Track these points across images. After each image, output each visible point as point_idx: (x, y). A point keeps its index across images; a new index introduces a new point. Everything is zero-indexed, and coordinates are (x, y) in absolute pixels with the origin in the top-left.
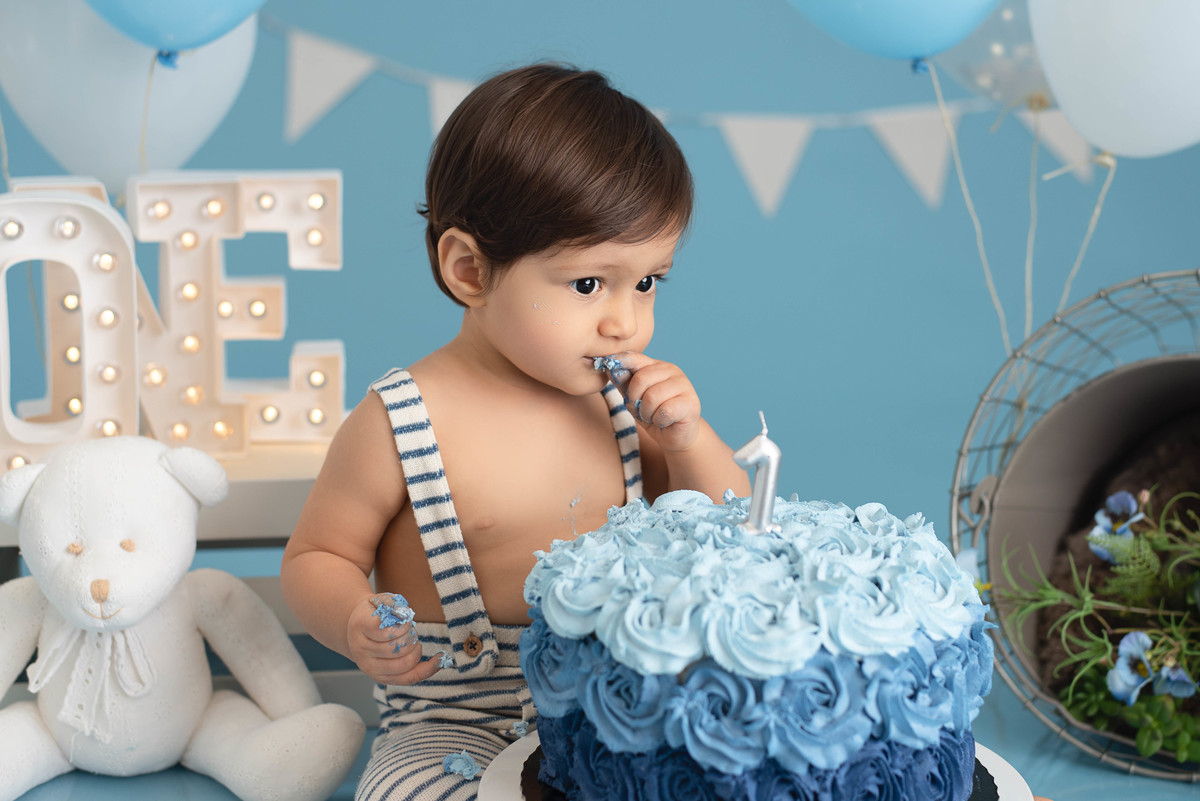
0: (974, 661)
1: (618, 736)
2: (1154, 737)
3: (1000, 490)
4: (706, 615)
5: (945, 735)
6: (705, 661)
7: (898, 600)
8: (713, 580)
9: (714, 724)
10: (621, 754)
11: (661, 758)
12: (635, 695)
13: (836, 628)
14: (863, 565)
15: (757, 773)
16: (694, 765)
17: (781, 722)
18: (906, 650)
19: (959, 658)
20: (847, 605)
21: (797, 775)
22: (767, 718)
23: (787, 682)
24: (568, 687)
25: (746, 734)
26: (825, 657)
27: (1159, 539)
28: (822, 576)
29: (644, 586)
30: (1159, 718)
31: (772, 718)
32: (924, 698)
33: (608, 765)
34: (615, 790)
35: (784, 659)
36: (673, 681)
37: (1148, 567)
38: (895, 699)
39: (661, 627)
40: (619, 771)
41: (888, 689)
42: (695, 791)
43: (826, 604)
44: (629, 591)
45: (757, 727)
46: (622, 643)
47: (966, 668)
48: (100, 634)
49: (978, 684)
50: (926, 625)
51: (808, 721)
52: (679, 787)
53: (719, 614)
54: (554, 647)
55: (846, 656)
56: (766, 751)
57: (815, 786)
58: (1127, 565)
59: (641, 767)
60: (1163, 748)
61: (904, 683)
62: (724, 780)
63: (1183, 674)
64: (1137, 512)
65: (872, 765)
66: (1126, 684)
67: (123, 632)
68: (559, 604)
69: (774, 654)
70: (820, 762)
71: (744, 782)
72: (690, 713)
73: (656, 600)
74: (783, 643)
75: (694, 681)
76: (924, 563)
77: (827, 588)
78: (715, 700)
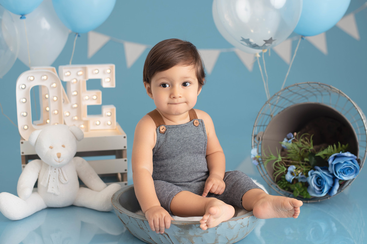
2: (297, 192)
3: (264, 135)
27: (299, 144)
30: (298, 188)
37: (296, 150)
48: (55, 169)
58: (290, 150)
60: (300, 194)
64: (293, 137)
66: (290, 178)
67: (61, 169)
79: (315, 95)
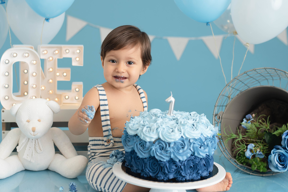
0: (213, 142)
1: (141, 154)
2: (255, 166)
3: (224, 114)
4: (159, 130)
5: (207, 156)
6: (159, 139)
7: (197, 128)
8: (161, 124)
9: (160, 151)
10: (142, 158)
11: (150, 159)
12: (145, 146)
13: (185, 133)
14: (191, 122)
15: (169, 162)
16: (156, 160)
17: (173, 151)
18: (199, 138)
19: (210, 141)
20: (187, 128)
21: (176, 162)
22: (171, 150)
23: (175, 143)
24: (131, 146)
25: (167, 153)
26: (182, 138)
27: (256, 124)
28: (182, 123)
29: (147, 124)
30: (256, 162)
31: (172, 150)
32: (202, 148)
33: (139, 161)
34: (141, 166)
35: (174, 138)
36: (152, 143)
37: (254, 130)
38: (196, 147)
39: (150, 132)
40: (141, 162)
41: (195, 145)
42: (156, 166)
43: (183, 128)
44: (144, 126)
45: (169, 152)
46: (142, 135)
47: (211, 143)
48: (32, 140)
49: (214, 146)
50: (203, 133)
51: (179, 151)
52: (153, 165)
53: (162, 130)
54: (129, 138)
55: (187, 138)
56: (171, 157)
57: (180, 164)
58: (250, 130)
59: (146, 160)
60: (257, 169)
61: (198, 144)
62: (162, 163)
63: (261, 153)
64: (252, 118)
65: (192, 161)
66: (249, 155)
67: (37, 139)
68: (130, 129)
69: (172, 137)
70: (181, 159)
71: (166, 163)
72: (156, 149)
73: (149, 127)
74: (174, 135)
75: (157, 143)
76: (203, 122)
77: (183, 125)
78: (161, 147)
79: (267, 79)
